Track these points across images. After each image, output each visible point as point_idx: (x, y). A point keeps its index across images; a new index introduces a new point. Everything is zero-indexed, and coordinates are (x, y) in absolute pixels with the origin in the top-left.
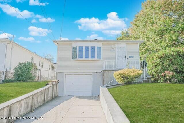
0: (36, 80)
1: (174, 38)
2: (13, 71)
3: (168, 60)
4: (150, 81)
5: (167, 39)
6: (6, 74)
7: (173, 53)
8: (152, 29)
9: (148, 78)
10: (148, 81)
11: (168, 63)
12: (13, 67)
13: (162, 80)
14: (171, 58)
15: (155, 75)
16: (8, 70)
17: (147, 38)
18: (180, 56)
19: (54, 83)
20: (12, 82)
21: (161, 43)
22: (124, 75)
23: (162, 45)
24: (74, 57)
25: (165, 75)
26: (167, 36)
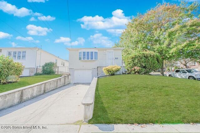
0: (56, 73)
1: (144, 46)
2: (41, 68)
3: (137, 60)
4: (127, 73)
5: (140, 47)
6: (37, 70)
7: (140, 55)
8: (131, 41)
9: (125, 72)
10: (125, 73)
11: (137, 61)
12: (41, 65)
13: (133, 72)
14: (139, 58)
15: (129, 69)
16: (38, 68)
17: (128, 46)
18: (145, 57)
19: (66, 75)
20: (41, 75)
21: (136, 49)
22: (109, 70)
23: (137, 50)
24: (80, 59)
25: (135, 70)
26: (140, 45)
